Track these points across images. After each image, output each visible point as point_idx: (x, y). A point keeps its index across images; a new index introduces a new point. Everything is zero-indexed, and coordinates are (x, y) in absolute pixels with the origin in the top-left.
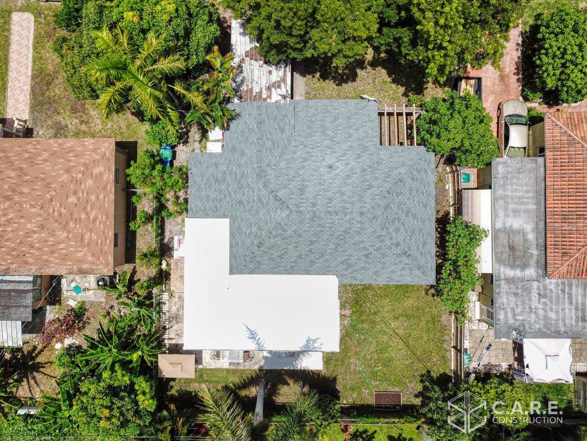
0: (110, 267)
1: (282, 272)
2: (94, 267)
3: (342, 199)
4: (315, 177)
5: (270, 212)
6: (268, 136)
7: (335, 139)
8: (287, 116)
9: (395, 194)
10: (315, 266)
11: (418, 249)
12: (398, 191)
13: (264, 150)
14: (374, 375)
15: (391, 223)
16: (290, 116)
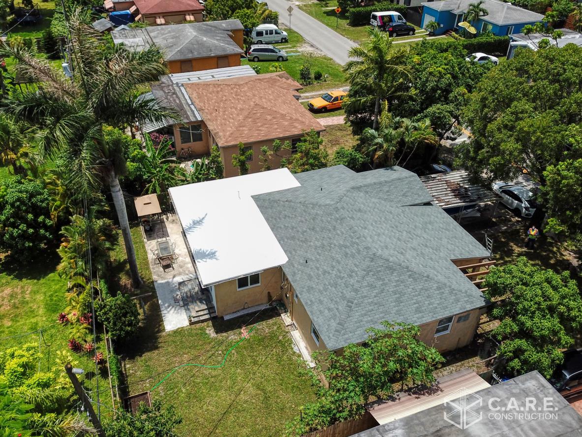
0: (226, 143)
1: (271, 224)
3: (372, 235)
4: (379, 218)
5: (325, 197)
6: (392, 187)
7: (427, 230)
9: (410, 273)
10: (289, 242)
11: (362, 316)
12: (416, 276)
14: (172, 386)
15: (375, 277)
16: (422, 198)
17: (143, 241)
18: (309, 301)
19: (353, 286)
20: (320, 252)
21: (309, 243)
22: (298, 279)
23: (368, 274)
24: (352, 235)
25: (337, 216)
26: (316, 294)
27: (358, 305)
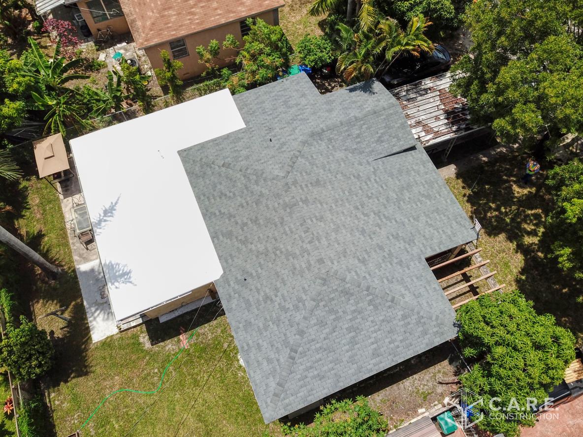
0: (146, 43)
1: (203, 205)
2: (140, 30)
3: (329, 231)
4: (341, 193)
5: (273, 159)
6: (364, 127)
7: (402, 203)
8: (399, 140)
9: (371, 297)
10: (225, 241)
11: (307, 369)
12: (378, 301)
13: (346, 128)
14: (103, 422)
15: (327, 309)
16: (401, 143)
17: (58, 198)
18: (245, 345)
19: (298, 324)
20: (262, 262)
21: (250, 246)
22: (234, 306)
23: (317, 306)
24: (303, 235)
25: (287, 199)
26: (254, 334)
27: (303, 354)
